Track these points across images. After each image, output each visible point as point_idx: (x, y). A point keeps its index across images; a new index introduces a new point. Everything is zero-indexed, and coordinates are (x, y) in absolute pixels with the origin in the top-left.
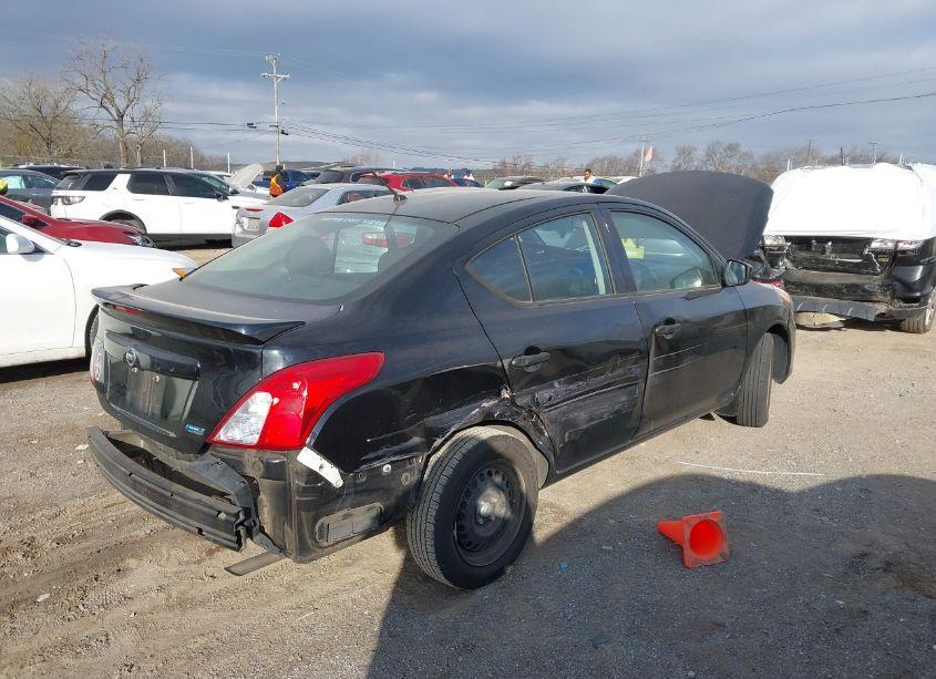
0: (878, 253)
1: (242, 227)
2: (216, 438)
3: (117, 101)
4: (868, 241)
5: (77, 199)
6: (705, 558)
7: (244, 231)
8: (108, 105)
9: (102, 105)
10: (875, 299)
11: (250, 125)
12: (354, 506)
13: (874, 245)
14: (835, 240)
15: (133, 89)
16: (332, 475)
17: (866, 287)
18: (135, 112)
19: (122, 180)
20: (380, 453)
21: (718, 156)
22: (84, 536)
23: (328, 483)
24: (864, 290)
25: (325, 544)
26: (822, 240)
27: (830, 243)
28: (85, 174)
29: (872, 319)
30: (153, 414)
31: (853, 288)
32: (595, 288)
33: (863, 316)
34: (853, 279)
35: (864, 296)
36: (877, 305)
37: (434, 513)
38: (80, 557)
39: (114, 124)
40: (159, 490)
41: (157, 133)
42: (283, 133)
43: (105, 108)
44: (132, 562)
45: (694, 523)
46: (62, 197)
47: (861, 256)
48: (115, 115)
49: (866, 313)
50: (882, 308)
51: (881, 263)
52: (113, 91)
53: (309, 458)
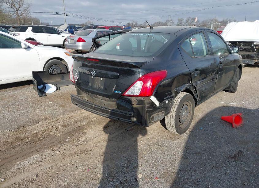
0: (256, 46)
1: (68, 42)
2: (125, 94)
3: (16, 6)
4: (253, 42)
5: (17, 35)
6: (237, 125)
7: (69, 43)
8: (13, 7)
9: (11, 7)
10: (254, 58)
11: (57, 13)
12: (159, 112)
13: (255, 43)
14: (244, 42)
15: (20, 2)
16: (157, 103)
17: (252, 55)
18: (22, 9)
19: (30, 29)
20: (167, 97)
21: (190, 21)
22: (69, 125)
23: (156, 105)
24: (251, 56)
25: (152, 122)
26: (240, 42)
27: (242, 43)
28: (19, 27)
29: (253, 64)
30: (100, 89)
31: (248, 55)
32: (203, 53)
33: (251, 63)
34: (248, 53)
35: (251, 58)
36: (254, 60)
37: (175, 114)
38: (70, 130)
39: (16, 13)
40: (105, 109)
41: (29, 15)
42: (66, 15)
43: (13, 8)
44: (86, 131)
45: (235, 116)
46: (13, 34)
47: (251, 47)
48: (16, 10)
49: (252, 62)
50: (256, 61)
51: (256, 49)
52: (14, 3)
53: (153, 98)
